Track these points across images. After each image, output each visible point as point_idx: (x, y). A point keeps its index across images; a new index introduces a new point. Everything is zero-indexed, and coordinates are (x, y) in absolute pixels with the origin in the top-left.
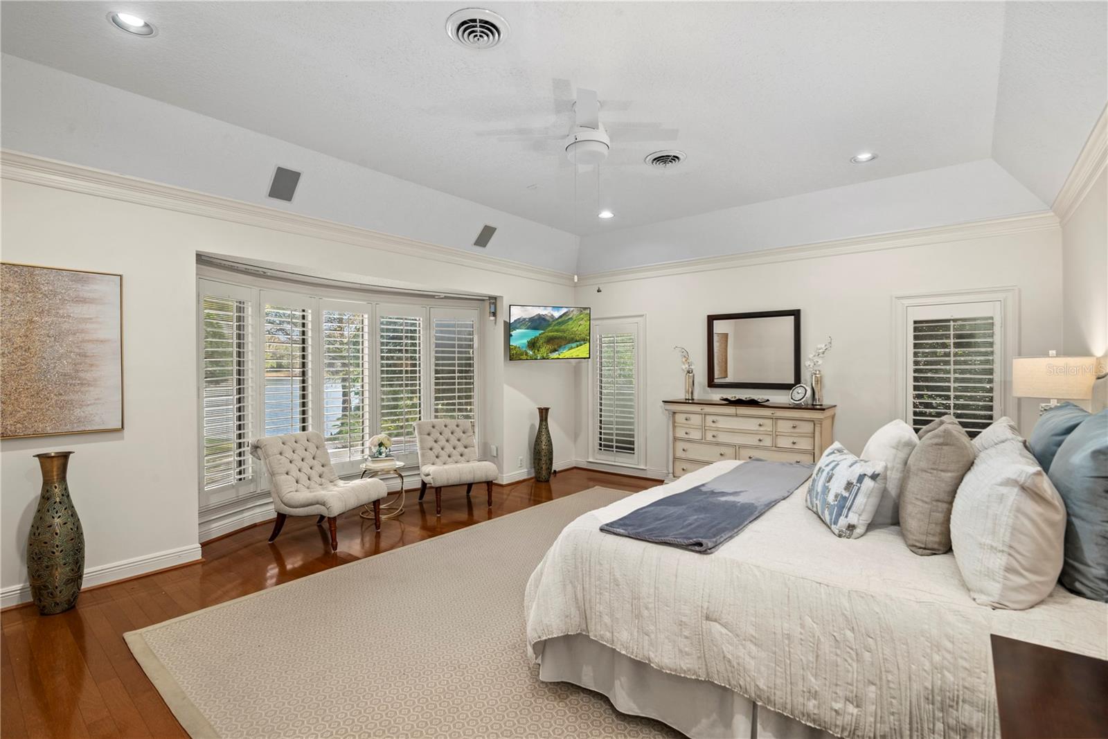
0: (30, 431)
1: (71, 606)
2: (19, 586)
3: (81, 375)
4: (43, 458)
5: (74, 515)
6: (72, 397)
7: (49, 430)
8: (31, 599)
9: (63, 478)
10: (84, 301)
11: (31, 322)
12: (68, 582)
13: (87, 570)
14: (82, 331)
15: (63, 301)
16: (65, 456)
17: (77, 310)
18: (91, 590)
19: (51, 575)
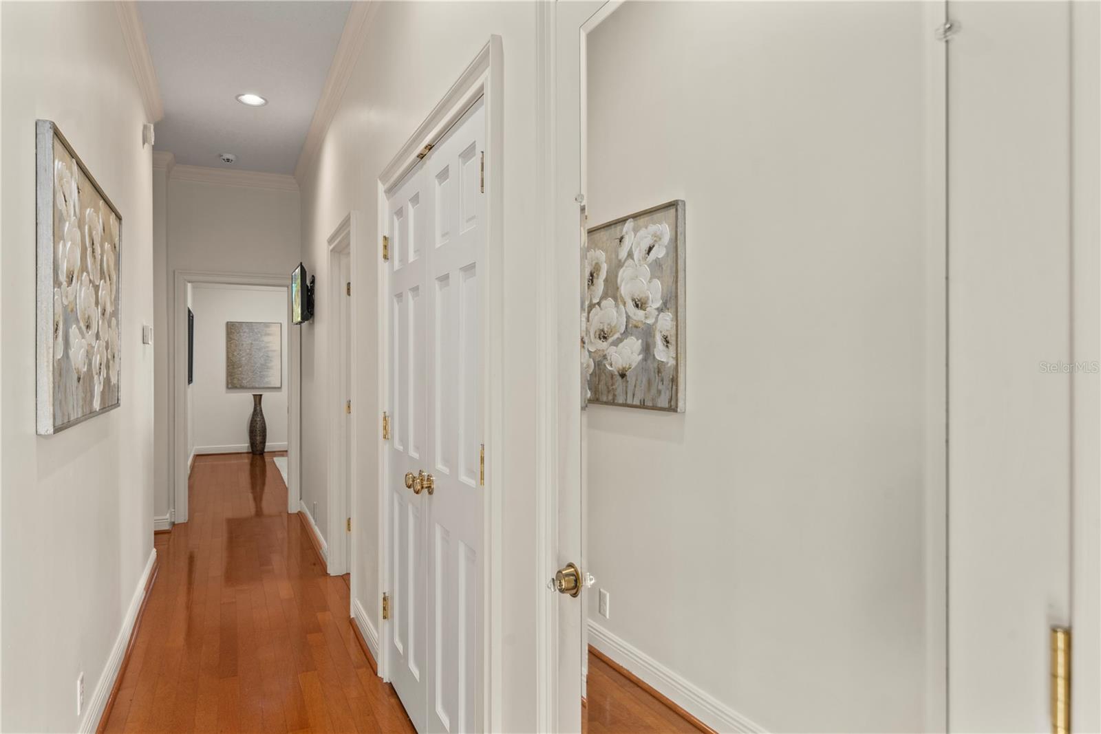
0: (251, 386)
1: (262, 454)
2: (247, 445)
3: (267, 364)
4: (254, 395)
5: (263, 418)
6: (264, 373)
7: (257, 386)
8: (250, 451)
9: (260, 403)
10: (269, 334)
11: (252, 344)
12: (261, 443)
13: (267, 444)
14: (268, 347)
15: (261, 335)
16: (261, 395)
17: (266, 339)
18: (268, 452)
19: (256, 439)
